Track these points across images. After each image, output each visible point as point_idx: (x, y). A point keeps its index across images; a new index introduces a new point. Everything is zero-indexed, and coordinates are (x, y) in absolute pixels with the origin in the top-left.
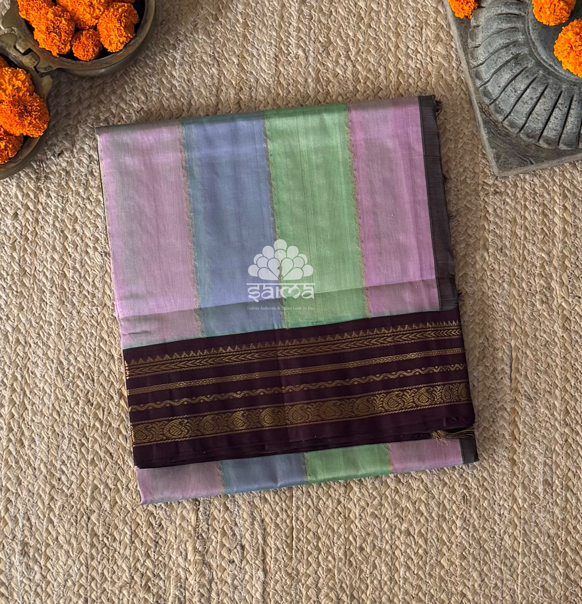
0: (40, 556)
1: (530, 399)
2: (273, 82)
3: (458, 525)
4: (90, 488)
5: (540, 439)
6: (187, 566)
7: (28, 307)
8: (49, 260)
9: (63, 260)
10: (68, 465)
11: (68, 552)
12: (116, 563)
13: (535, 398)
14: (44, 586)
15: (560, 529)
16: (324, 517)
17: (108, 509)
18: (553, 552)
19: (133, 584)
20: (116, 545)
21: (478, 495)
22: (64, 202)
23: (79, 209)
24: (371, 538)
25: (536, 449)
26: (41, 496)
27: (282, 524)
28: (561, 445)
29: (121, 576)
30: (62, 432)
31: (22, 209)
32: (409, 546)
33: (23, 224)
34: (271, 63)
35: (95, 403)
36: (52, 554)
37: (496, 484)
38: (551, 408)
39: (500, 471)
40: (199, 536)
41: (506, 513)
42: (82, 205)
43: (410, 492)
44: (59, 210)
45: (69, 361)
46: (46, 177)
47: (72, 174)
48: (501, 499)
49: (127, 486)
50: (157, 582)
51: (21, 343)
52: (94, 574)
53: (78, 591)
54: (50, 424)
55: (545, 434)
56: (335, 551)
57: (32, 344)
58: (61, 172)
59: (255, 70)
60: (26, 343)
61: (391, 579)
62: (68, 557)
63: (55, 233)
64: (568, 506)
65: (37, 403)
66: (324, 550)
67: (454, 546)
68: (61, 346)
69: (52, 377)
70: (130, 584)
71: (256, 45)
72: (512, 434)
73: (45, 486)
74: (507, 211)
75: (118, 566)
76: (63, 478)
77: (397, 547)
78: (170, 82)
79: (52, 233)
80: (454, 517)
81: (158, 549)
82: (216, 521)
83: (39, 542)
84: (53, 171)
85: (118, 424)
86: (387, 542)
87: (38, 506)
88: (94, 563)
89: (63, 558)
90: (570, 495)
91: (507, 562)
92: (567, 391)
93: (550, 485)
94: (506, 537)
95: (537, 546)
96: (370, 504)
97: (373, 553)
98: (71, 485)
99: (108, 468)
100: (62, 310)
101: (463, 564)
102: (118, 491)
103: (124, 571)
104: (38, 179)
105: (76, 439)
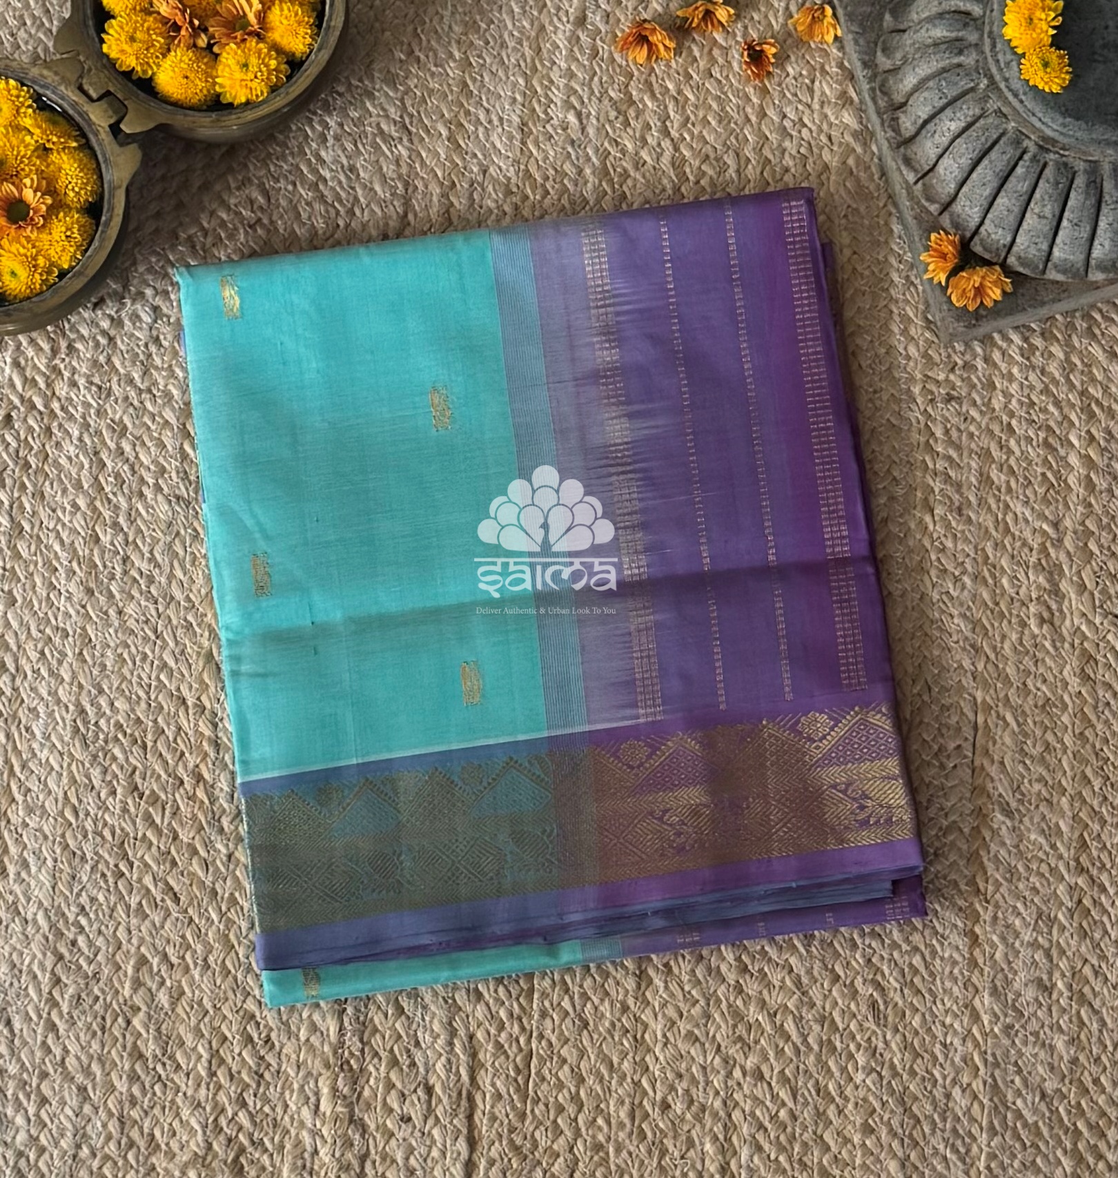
0: (28, 1096)
1: (1008, 813)
2: (517, 174)
3: (860, 1063)
4: (132, 963)
5: (1027, 894)
6: (318, 1126)
7: (25, 599)
8: (68, 507)
9: (95, 509)
10: (92, 916)
11: (85, 1089)
12: (178, 1114)
13: (1018, 810)
14: (32, 1156)
15: (1067, 1081)
16: (595, 1036)
17: (166, 1006)
18: (1052, 1128)
19: (209, 1158)
20: (179, 1079)
21: (900, 1003)
22: (103, 396)
23: (131, 410)
24: (685, 1084)
25: (1019, 914)
26: (35, 977)
27: (510, 1046)
28: (1069, 910)
29: (187, 1142)
30: (81, 849)
31: (22, 409)
32: (758, 1101)
33: (23, 437)
34: (513, 137)
35: (147, 792)
36: (51, 1093)
37: (938, 982)
38: (1052, 833)
39: (946, 955)
40: (344, 1065)
41: (957, 1042)
42: (136, 403)
43: (765, 992)
44: (92, 411)
45: (99, 707)
46: (71, 348)
47: (119, 342)
48: (947, 1012)
49: (205, 960)
50: (257, 1155)
51: (7, 670)
52: (135, 1134)
53: (100, 1168)
54: (59, 832)
55: (1038, 885)
56: (612, 1108)
57: (29, 673)
58: (99, 338)
59: (481, 150)
60: (17, 670)
61: (724, 1169)
62: (85, 1099)
63: (81, 457)
64: (1083, 1036)
65: (36, 789)
66: (588, 1104)
67: (850, 1106)
68: (86, 677)
69: (66, 739)
70: (204, 1159)
71: (485, 104)
72: (972, 882)
73: (44, 955)
74: (971, 435)
75: (181, 1121)
76: (81, 941)
77: (737, 1104)
78: (315, 171)
79: (77, 456)
80: (852, 1047)
81: (261, 1090)
82: (378, 1036)
83: (27, 1070)
84: (83, 336)
85: (191, 835)
86: (717, 1093)
87: (28, 995)
88: (135, 1114)
89: (73, 1101)
90: (1087, 1012)
91: (959, 1143)
92: (1085, 801)
93: (1048, 989)
94: (956, 1092)
95: (1019, 1115)
96: (685, 1014)
97: (688, 1116)
98: (96, 955)
99: (169, 921)
100: (89, 608)
101: (868, 1142)
102: (187, 970)
103: (192, 1132)
104: (55, 352)
105: (107, 863)
